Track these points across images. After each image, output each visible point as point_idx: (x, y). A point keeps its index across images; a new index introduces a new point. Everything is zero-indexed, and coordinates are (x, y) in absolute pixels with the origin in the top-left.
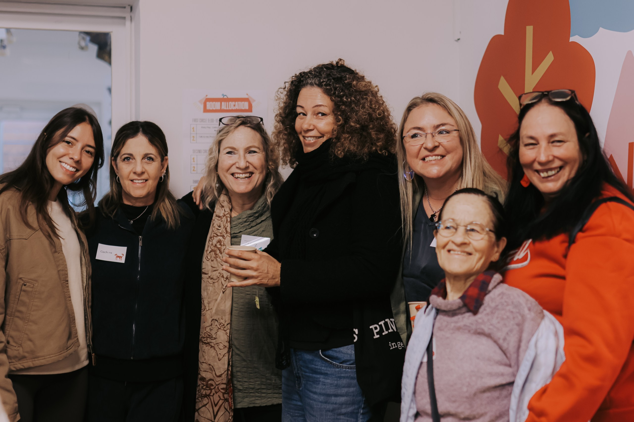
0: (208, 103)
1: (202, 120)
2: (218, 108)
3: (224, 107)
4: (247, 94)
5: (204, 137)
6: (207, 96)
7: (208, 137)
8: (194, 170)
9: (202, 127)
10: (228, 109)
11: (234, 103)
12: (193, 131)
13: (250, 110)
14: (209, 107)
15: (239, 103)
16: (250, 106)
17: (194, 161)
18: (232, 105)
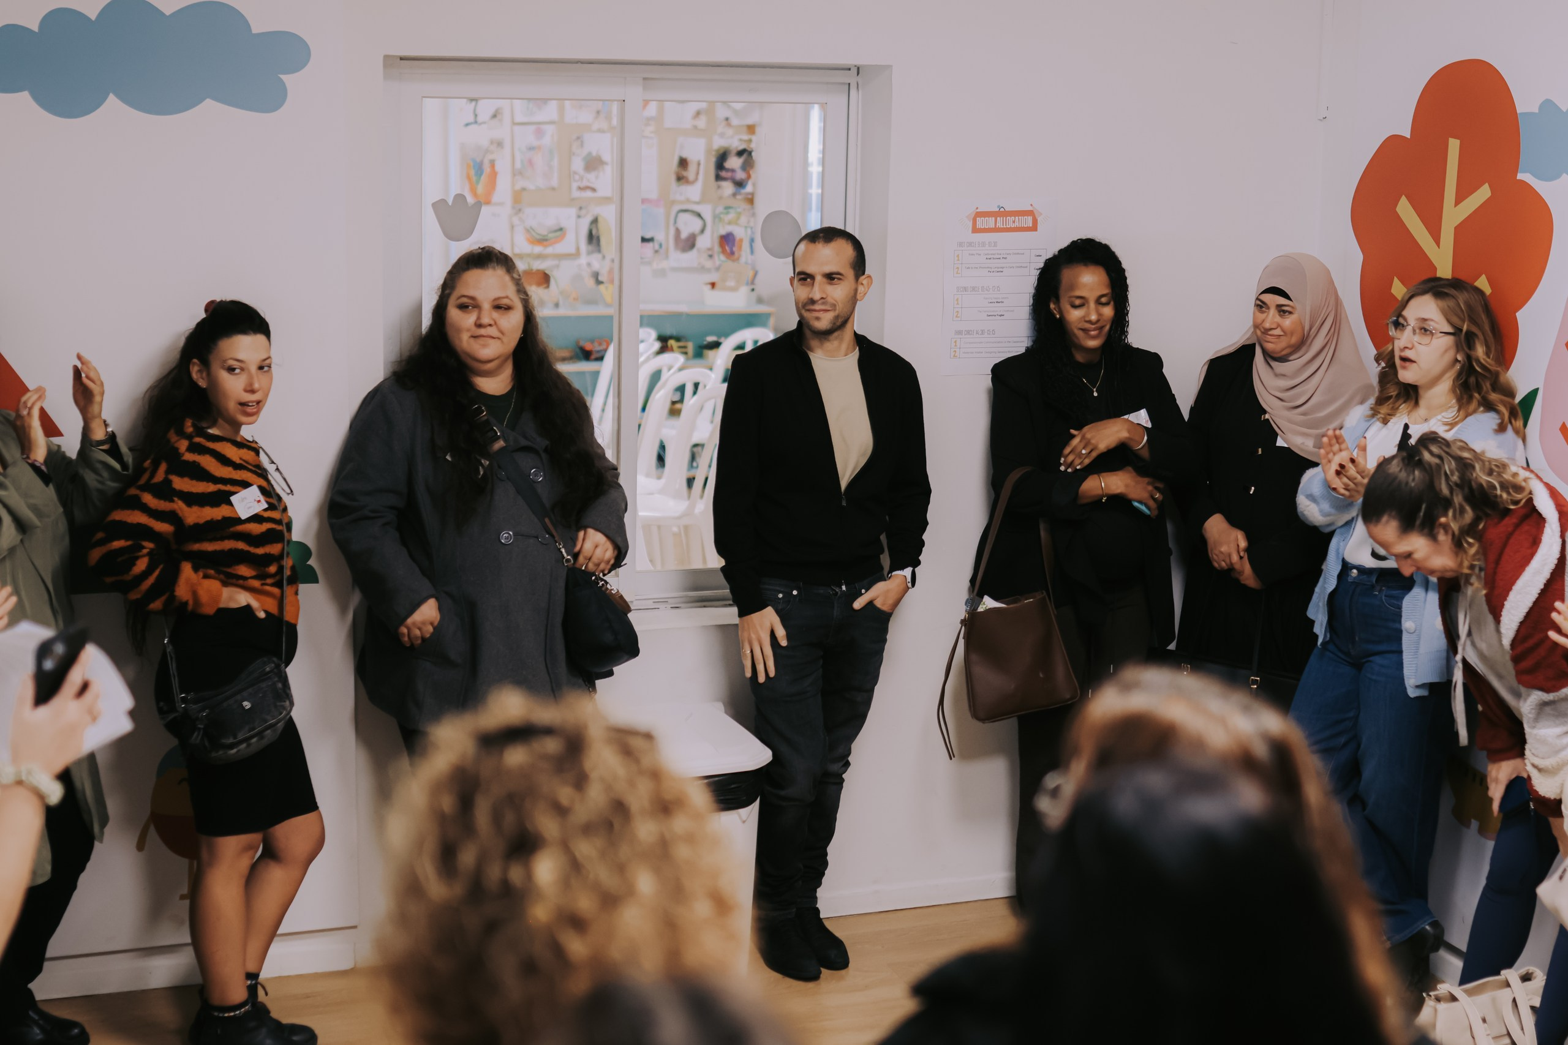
0: (978, 219)
1: (970, 244)
2: (992, 225)
3: (999, 225)
4: (1031, 205)
5: (972, 268)
6: (977, 208)
7: (977, 268)
8: (957, 317)
9: (969, 254)
10: (1005, 226)
11: (1013, 218)
12: (958, 260)
13: (1034, 228)
14: (979, 225)
15: (1020, 217)
16: (1035, 222)
17: (958, 304)
18: (1010, 222)
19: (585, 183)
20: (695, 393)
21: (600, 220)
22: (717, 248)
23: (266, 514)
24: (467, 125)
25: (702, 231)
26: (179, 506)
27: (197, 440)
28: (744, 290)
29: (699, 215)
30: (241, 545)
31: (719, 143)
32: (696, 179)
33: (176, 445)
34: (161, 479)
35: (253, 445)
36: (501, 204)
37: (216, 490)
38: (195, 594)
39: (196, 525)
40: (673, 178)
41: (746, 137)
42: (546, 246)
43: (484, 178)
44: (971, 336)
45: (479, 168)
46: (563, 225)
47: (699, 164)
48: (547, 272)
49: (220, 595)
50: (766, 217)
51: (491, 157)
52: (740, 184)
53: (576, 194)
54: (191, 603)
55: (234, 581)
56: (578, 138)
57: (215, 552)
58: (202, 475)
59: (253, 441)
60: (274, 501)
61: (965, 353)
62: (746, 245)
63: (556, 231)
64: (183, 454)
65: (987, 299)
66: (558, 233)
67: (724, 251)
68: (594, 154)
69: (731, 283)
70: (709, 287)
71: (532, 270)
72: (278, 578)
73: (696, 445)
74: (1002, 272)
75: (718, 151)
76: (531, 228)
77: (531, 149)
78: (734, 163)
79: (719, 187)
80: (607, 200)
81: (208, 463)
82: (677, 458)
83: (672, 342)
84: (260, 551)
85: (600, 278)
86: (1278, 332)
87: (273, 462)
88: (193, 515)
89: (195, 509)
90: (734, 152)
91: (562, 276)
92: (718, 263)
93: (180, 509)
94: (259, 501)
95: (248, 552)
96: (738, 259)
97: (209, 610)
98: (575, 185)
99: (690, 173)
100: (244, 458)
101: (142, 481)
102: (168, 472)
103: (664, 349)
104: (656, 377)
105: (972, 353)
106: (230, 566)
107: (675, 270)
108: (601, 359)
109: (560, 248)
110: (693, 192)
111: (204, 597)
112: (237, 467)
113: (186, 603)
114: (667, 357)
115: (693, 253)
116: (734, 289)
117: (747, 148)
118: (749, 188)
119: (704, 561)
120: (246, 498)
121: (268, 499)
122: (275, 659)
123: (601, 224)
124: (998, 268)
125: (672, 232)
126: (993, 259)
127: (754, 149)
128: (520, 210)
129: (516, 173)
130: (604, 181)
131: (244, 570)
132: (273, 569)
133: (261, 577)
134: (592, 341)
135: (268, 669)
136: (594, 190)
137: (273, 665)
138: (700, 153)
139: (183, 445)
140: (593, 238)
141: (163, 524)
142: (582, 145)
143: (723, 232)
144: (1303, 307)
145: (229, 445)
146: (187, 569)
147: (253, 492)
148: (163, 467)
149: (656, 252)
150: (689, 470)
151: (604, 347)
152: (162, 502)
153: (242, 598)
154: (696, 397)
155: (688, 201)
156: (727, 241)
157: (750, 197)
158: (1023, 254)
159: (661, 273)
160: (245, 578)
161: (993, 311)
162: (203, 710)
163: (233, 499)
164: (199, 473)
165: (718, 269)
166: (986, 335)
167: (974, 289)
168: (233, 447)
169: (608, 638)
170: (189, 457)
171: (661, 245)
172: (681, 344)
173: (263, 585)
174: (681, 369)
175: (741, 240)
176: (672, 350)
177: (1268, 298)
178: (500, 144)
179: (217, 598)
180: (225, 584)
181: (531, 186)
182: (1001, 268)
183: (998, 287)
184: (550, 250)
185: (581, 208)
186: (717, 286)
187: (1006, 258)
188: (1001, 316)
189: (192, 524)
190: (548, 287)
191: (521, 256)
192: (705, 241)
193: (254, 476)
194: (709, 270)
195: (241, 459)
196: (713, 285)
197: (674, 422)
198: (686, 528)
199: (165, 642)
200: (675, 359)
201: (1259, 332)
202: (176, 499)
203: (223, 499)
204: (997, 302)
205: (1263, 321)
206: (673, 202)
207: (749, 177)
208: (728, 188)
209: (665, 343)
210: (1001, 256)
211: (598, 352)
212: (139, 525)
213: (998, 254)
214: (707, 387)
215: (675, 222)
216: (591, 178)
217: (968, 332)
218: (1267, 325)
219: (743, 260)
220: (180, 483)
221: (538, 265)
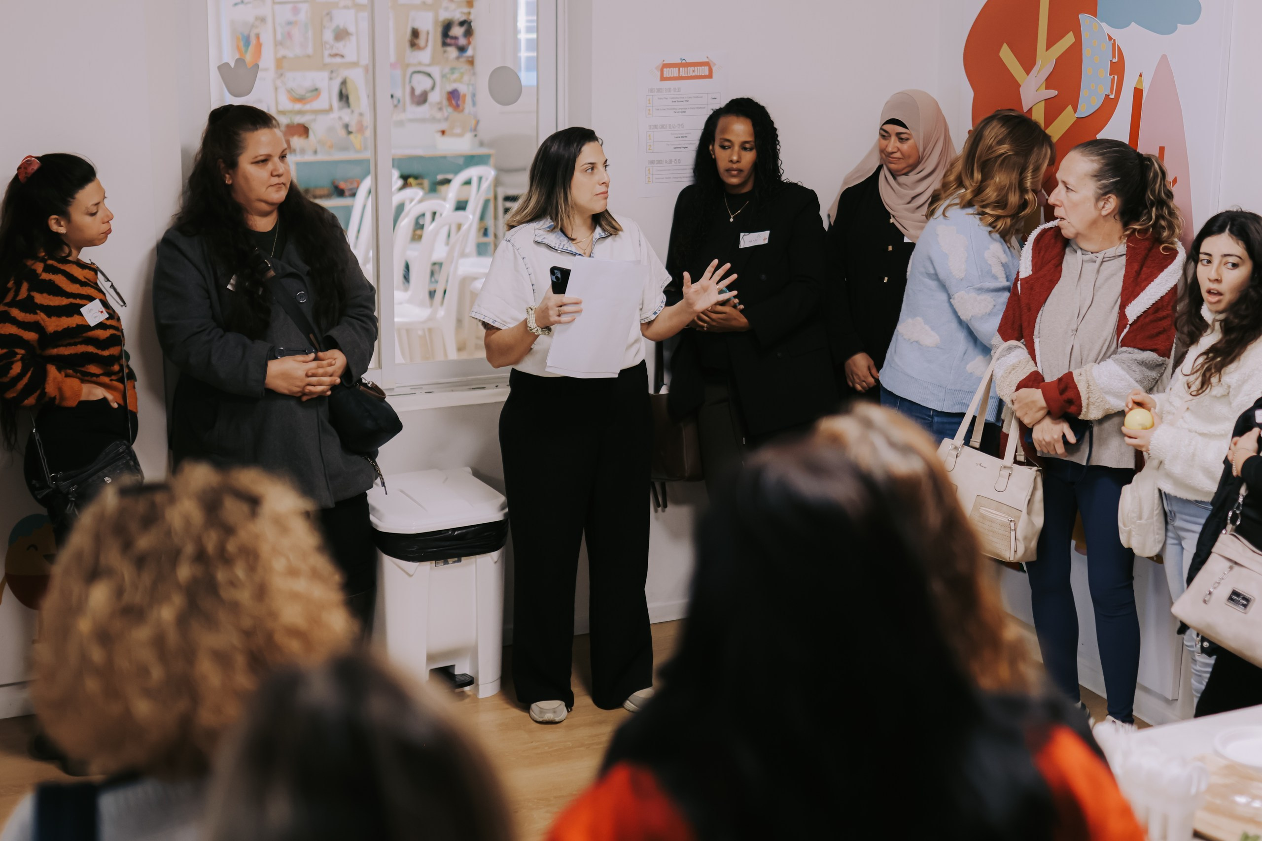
0: (665, 69)
1: (659, 90)
2: (676, 75)
3: (682, 74)
4: (707, 57)
5: (661, 110)
6: (664, 61)
7: (664, 109)
8: (649, 149)
9: (659, 98)
10: (686, 75)
11: (693, 68)
12: (649, 103)
13: (710, 76)
14: (666, 75)
15: (698, 68)
16: (711, 71)
17: (650, 139)
18: (690, 71)
19: (334, 51)
20: (433, 219)
21: (348, 81)
22: (445, 102)
23: (109, 323)
24: (236, 4)
25: (433, 88)
26: (41, 317)
27: (50, 262)
28: (469, 136)
29: (429, 75)
30: (91, 349)
31: (444, 15)
32: (426, 45)
33: (33, 267)
34: (25, 296)
35: (92, 266)
36: (266, 70)
37: (68, 303)
38: (60, 390)
39: (56, 332)
40: (407, 44)
41: (466, 10)
42: (305, 104)
43: (251, 48)
44: (662, 165)
45: (247, 41)
46: (318, 85)
47: (428, 33)
48: (306, 125)
49: (80, 390)
50: (492, 72)
51: (255, 31)
52: (462, 49)
53: (328, 60)
54: (58, 397)
55: (89, 378)
56: (328, 14)
57: (71, 356)
58: (58, 291)
59: (92, 263)
60: (112, 312)
61: (656, 179)
62: (468, 99)
63: (312, 91)
64: (41, 274)
65: (674, 134)
66: (315, 93)
67: (450, 104)
68: (341, 26)
69: (458, 130)
70: (440, 134)
71: (294, 124)
72: (121, 374)
73: (434, 264)
74: (685, 112)
75: (444, 21)
76: (292, 90)
77: (289, 23)
78: (457, 31)
79: (445, 52)
80: (355, 64)
81: (60, 280)
82: (419, 274)
83: (411, 180)
84: (106, 353)
85: (350, 129)
86: (898, 155)
87: (108, 280)
88: (54, 324)
89: (54, 319)
90: (457, 22)
91: (318, 128)
92: (446, 114)
93: (43, 320)
94: (102, 312)
95: (97, 354)
96: (462, 111)
97: (72, 403)
98: (326, 53)
99: (421, 41)
100: (87, 277)
101: (8, 299)
102: (29, 290)
103: (406, 185)
104: (400, 208)
105: (663, 178)
106: (83, 366)
107: (412, 120)
108: (353, 195)
109: (317, 105)
110: (424, 56)
111: (68, 393)
112: (83, 284)
113: (54, 398)
114: (408, 192)
115: (425, 108)
116: (461, 135)
117: (467, 20)
118: (469, 52)
119: (446, 354)
120: (92, 310)
121: (107, 310)
122: (125, 442)
123: (349, 85)
124: (682, 109)
125: (408, 90)
126: (678, 101)
127: (473, 20)
128: (282, 75)
129: (278, 44)
130: (350, 49)
131: (93, 369)
132: (116, 368)
133: (108, 374)
134: (346, 181)
135: (121, 450)
136: (342, 56)
137: (125, 447)
138: (428, 24)
139: (39, 267)
140: (344, 97)
141: (29, 333)
142: (331, 19)
143: (450, 88)
144: (917, 133)
145: (75, 266)
146: (52, 370)
147: (96, 304)
148: (25, 286)
149: (396, 106)
150: (431, 282)
151: (355, 185)
152: (28, 315)
153: (98, 393)
154: (434, 224)
155: (420, 64)
156: (454, 97)
157: (470, 59)
158: (702, 97)
159: (400, 124)
160: (98, 376)
161: (679, 144)
162: (72, 485)
163: (82, 310)
164: (55, 290)
165: (446, 119)
166: (673, 164)
167: (663, 126)
168: (79, 268)
169: (369, 424)
170: (45, 276)
171: (399, 101)
172: (419, 181)
173: (111, 380)
174: (421, 201)
175: (465, 96)
176: (411, 185)
177: (889, 127)
178: (263, 20)
179: (78, 393)
180: (83, 381)
181: (289, 54)
182: (684, 109)
183: (682, 124)
184: (308, 107)
185: (332, 72)
186: (447, 133)
187: (687, 101)
188: (685, 148)
189: (52, 331)
190: (307, 136)
191: (283, 113)
192: (435, 97)
193: (96, 291)
194: (439, 121)
195: (85, 278)
196: (443, 132)
197: (416, 245)
198: (430, 330)
199: (34, 431)
200: (415, 193)
201: (884, 156)
202: (38, 311)
203: (75, 310)
204: (682, 137)
205: (887, 146)
206: (408, 65)
207: (469, 43)
208: (452, 52)
209: (406, 179)
210: (684, 100)
211: (351, 190)
212: (11, 335)
213: (681, 98)
214: (444, 215)
215: (410, 82)
216: (340, 47)
217: (659, 162)
218: (890, 149)
219: (467, 111)
220: (41, 299)
221: (299, 120)
